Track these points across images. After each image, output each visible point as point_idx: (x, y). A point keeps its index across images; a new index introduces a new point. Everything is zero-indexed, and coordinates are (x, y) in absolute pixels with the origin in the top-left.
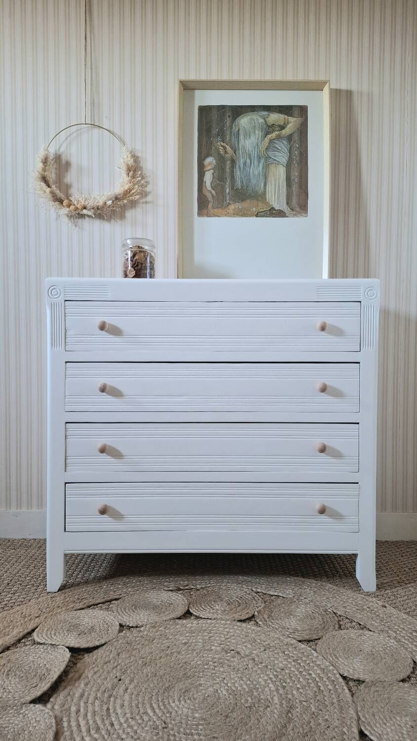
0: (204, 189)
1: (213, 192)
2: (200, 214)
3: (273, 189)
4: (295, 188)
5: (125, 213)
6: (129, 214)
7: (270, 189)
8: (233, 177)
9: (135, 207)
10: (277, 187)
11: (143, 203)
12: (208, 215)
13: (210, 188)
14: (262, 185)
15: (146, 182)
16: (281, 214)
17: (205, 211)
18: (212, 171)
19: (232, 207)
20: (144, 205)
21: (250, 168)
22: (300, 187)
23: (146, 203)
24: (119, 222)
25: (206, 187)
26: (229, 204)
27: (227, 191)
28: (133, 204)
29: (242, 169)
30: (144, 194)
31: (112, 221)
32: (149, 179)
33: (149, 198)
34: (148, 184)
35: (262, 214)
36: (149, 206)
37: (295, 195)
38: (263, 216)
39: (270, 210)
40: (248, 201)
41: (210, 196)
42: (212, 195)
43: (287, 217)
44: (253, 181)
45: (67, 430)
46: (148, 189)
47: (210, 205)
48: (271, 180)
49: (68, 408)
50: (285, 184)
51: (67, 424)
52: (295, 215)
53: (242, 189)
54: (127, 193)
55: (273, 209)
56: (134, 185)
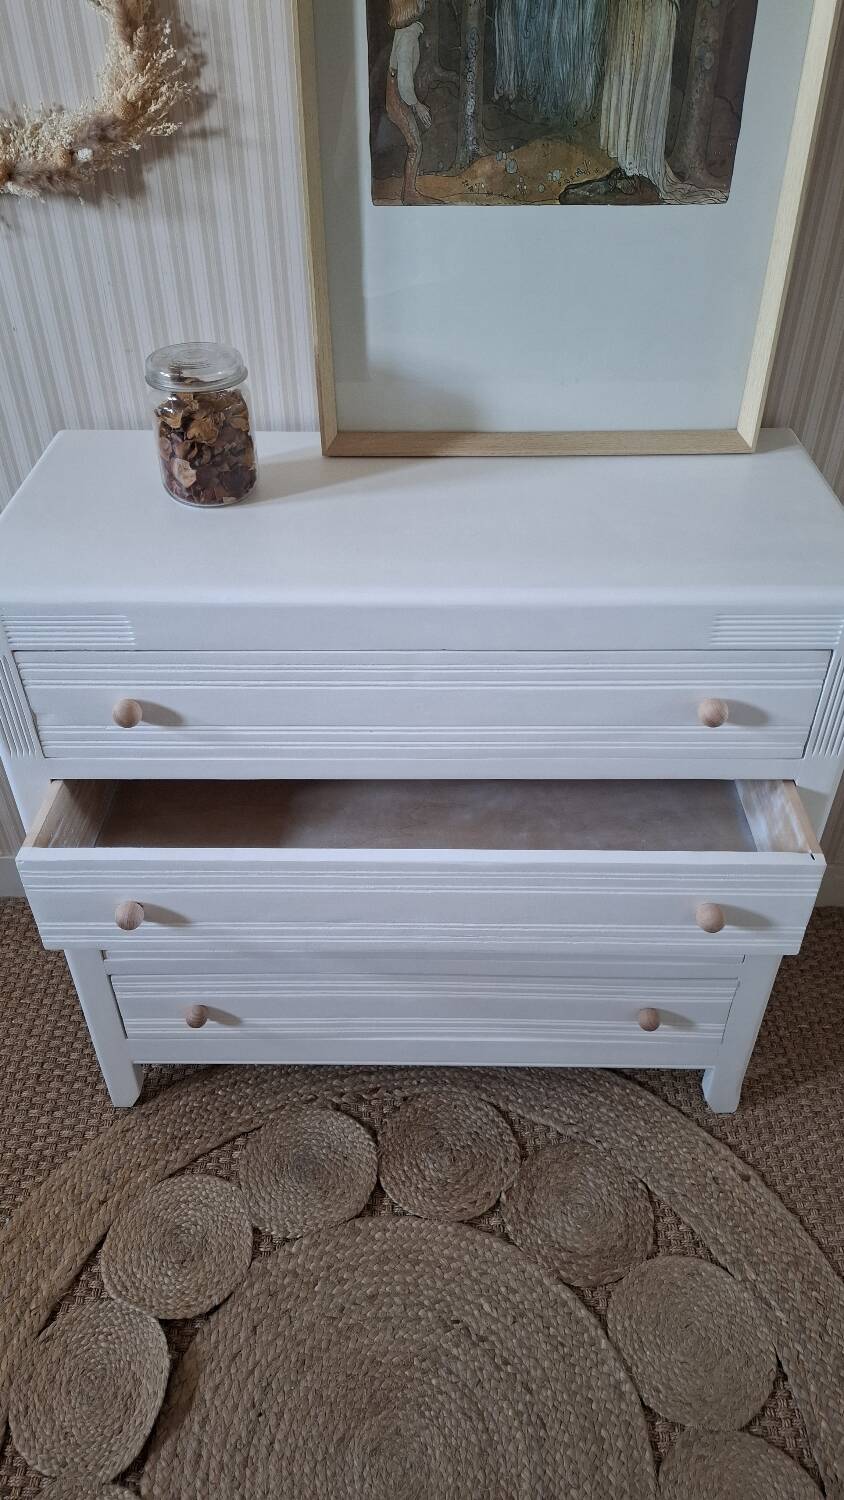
0: (391, 98)
1: (423, 112)
2: (380, 195)
3: (626, 96)
4: (700, 91)
5: (140, 172)
6: (153, 176)
7: (617, 99)
8: (489, 51)
9: (170, 153)
10: (639, 88)
11: (193, 135)
12: (408, 200)
13: (410, 98)
14: (590, 80)
15: (195, 57)
16: (641, 192)
17: (396, 185)
18: (416, 28)
19: (484, 168)
20: (198, 144)
21: (551, 14)
22: (718, 89)
23: (204, 134)
24: (126, 203)
25: (398, 93)
26: (475, 157)
27: (470, 110)
28: (162, 149)
29: (523, 17)
30: (200, 103)
31: (105, 202)
32: (206, 46)
33: (213, 118)
34: (204, 64)
35: (580, 192)
36: (215, 146)
37: (695, 121)
38: (584, 201)
39: (608, 177)
40: (538, 144)
41: (413, 127)
42: (419, 123)
43: (661, 202)
44: (561, 69)
47: (413, 161)
48: (624, 59)
50: (668, 76)
52: (688, 198)
53: (519, 98)
55: (618, 172)
56: (159, 77)
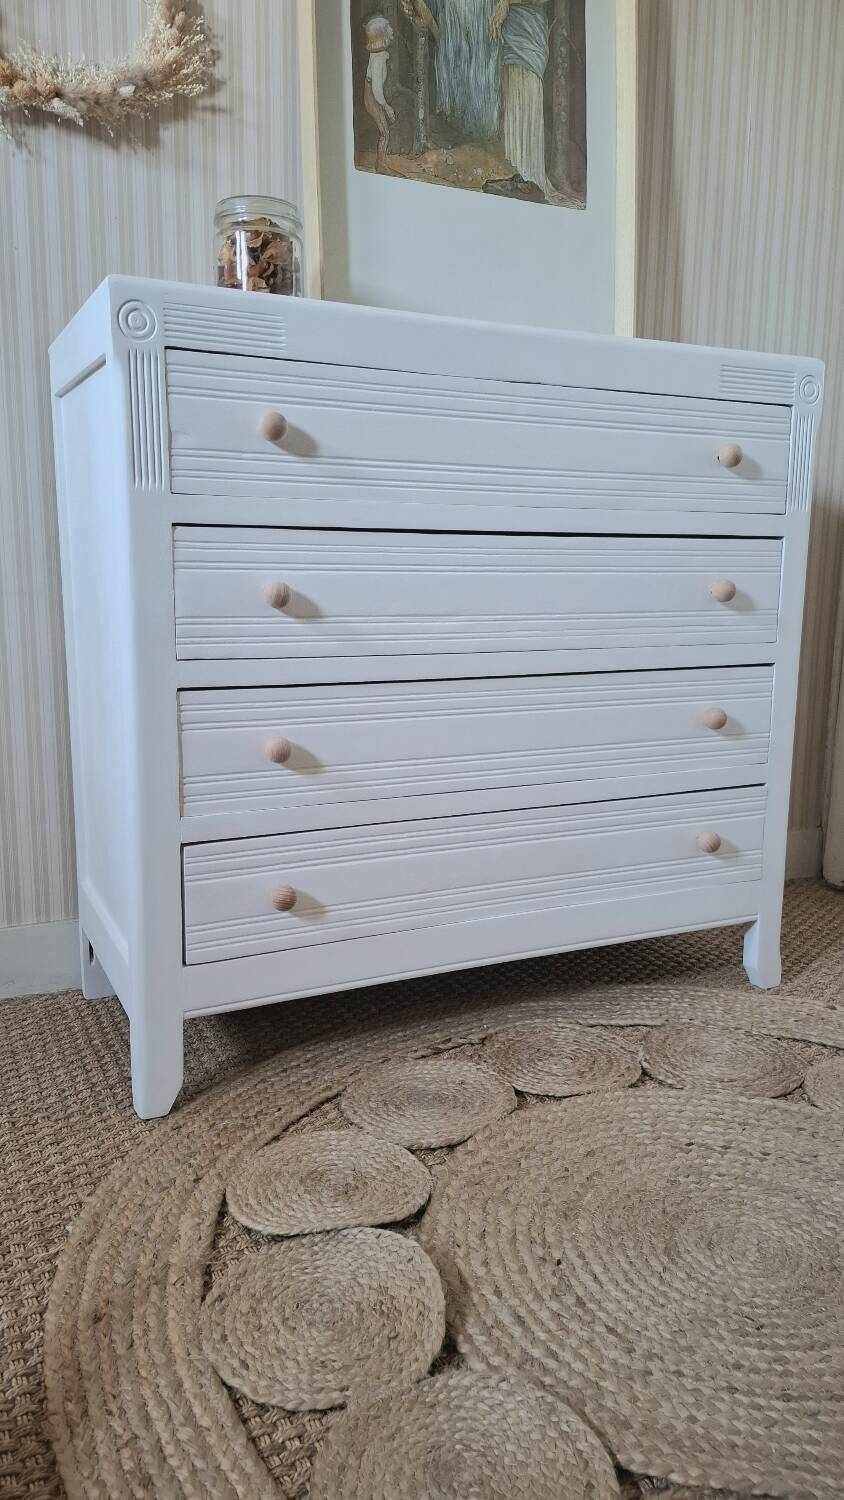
0: (367, 96)
1: (390, 112)
2: (361, 163)
3: (518, 129)
4: (561, 134)
5: (157, 129)
6: (169, 133)
7: (512, 127)
8: (432, 81)
9: (185, 118)
10: (525, 125)
11: (205, 109)
12: (380, 170)
13: (381, 101)
14: (496, 114)
15: (212, 51)
17: (371, 157)
18: (384, 55)
19: (432, 157)
20: (209, 116)
21: (469, 66)
22: (571, 137)
23: (213, 109)
24: (142, 152)
25: (372, 94)
26: (426, 149)
27: (421, 115)
28: (182, 108)
29: (452, 66)
30: (213, 86)
31: (124, 147)
32: (222, 46)
33: (221, 99)
34: (218, 58)
35: (495, 185)
36: (222, 121)
37: (560, 151)
38: (497, 193)
39: (512, 179)
40: (466, 147)
41: (383, 118)
42: (387, 118)
43: (546, 202)
44: (477, 102)
45: (182, 708)
46: (220, 71)
47: (384, 143)
48: (513, 103)
49: (183, 651)
50: (542, 121)
51: (181, 693)
52: (561, 202)
53: (452, 116)
54: (172, 71)
55: (517, 178)
56: (189, 52)
